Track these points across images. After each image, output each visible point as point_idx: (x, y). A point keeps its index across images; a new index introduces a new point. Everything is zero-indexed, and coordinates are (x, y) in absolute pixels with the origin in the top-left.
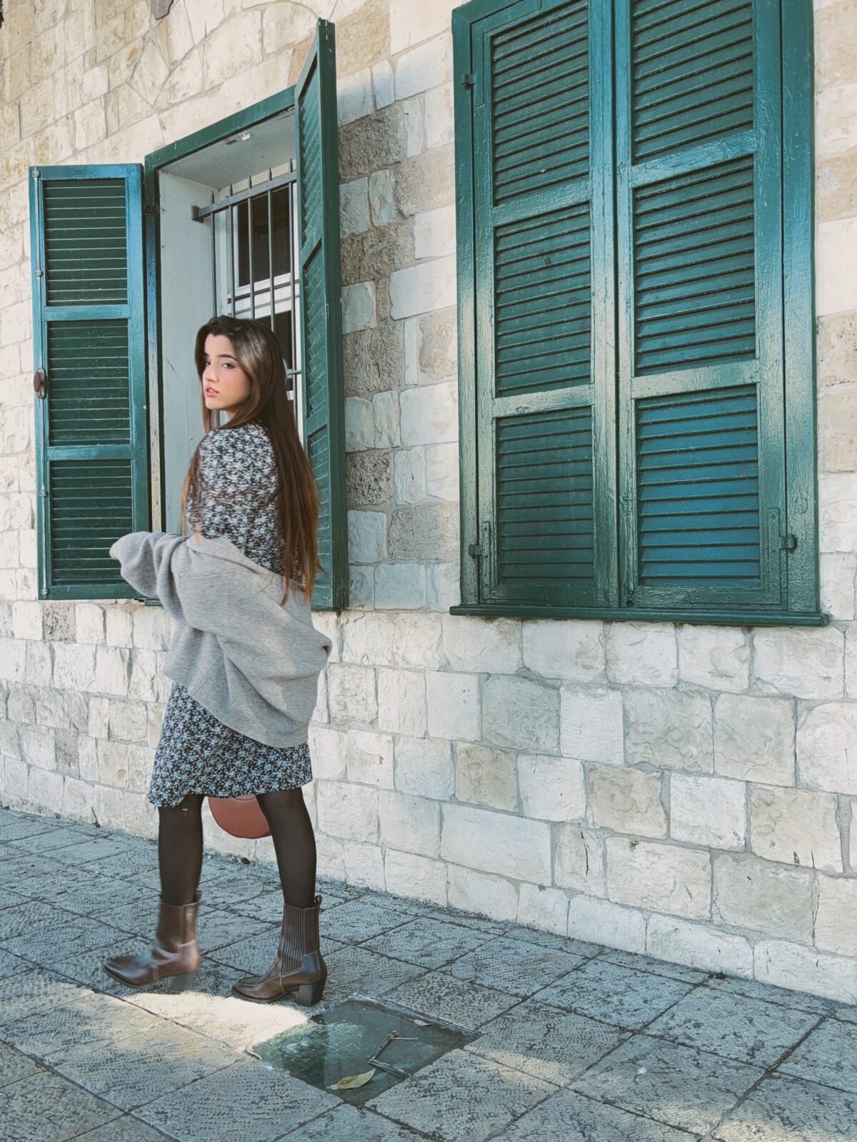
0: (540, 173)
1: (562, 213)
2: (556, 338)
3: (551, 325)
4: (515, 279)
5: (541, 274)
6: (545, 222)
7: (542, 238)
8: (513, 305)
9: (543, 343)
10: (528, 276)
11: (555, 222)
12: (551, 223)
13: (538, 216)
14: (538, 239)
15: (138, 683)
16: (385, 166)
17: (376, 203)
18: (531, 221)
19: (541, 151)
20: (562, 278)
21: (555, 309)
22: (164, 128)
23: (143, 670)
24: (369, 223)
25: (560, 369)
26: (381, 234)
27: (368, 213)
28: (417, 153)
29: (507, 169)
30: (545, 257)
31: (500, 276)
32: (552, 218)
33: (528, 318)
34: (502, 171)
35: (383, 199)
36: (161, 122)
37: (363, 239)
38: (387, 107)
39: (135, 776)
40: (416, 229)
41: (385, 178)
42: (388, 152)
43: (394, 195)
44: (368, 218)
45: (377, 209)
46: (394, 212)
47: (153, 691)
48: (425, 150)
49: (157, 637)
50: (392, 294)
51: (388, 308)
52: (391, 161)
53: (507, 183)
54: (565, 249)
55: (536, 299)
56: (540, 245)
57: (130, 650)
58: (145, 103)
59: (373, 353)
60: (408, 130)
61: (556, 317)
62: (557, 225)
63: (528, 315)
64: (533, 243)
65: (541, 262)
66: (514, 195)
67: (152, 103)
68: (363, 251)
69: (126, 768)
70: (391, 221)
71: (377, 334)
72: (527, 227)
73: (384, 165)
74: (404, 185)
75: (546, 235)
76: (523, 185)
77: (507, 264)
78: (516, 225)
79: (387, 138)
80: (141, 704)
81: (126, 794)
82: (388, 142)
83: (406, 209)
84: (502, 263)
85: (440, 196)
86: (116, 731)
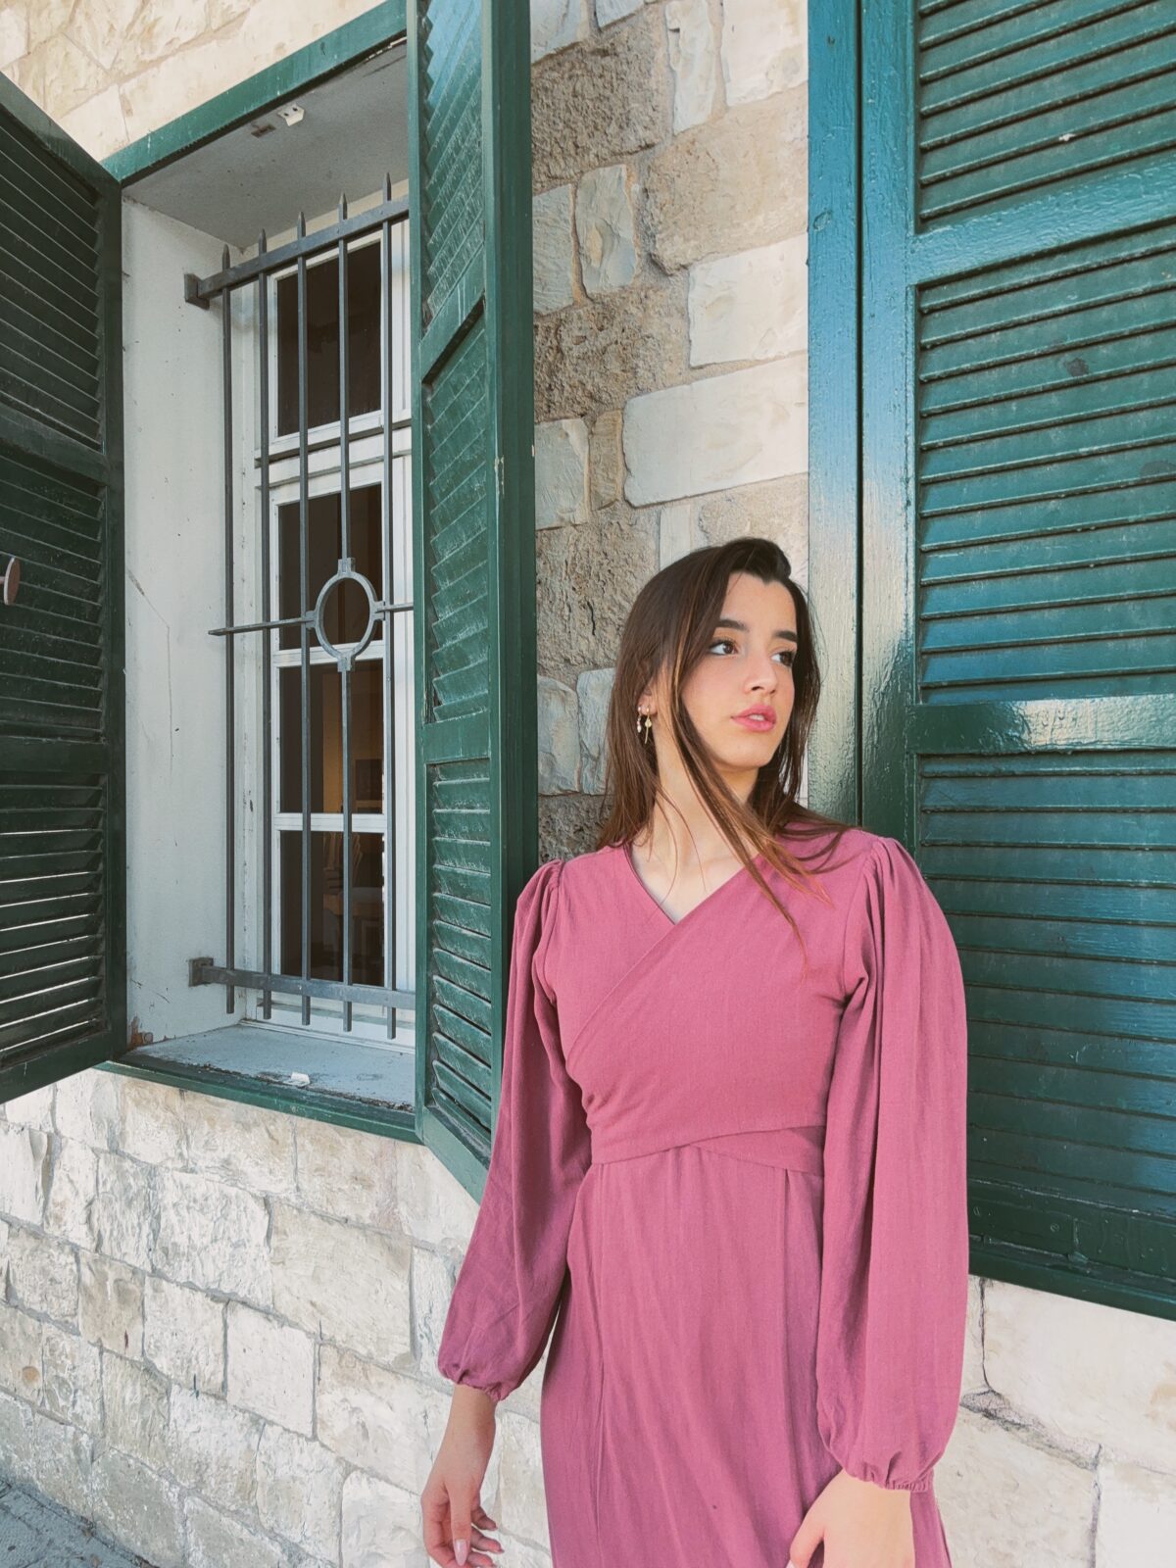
0: (1055, 144)
1: (1126, 243)
2: (1098, 565)
3: (1086, 530)
4: (975, 415)
5: (1054, 399)
6: (1074, 266)
7: (1062, 307)
8: (967, 476)
9: (1057, 578)
10: (1014, 406)
11: (1101, 267)
12: (1088, 270)
13: (1050, 254)
14: (1046, 311)
15: (62, 1205)
16: (618, 155)
17: (593, 243)
18: (1025, 268)
19: (1058, 88)
20: (1123, 412)
21: (1096, 491)
22: (128, 112)
23: (71, 1181)
24: (576, 288)
25: (1111, 644)
26: (606, 312)
27: (573, 266)
28: (700, 119)
29: (955, 140)
30: (1068, 357)
31: (931, 406)
32: (1093, 257)
33: (1010, 511)
34: (941, 145)
35: (609, 233)
36: (123, 99)
37: (560, 323)
38: (624, 19)
39: (54, 1387)
40: (696, 298)
41: (617, 185)
42: (625, 123)
43: (639, 219)
44: (572, 277)
45: (595, 255)
46: (637, 262)
47: (91, 1228)
48: (722, 108)
49: (99, 1123)
50: (630, 447)
51: (619, 480)
52: (632, 143)
53: (955, 175)
54: (1133, 335)
55: (1037, 464)
56: (1053, 326)
57: (49, 1137)
58: (93, 68)
59: (581, 580)
60: (678, 69)
61: (1101, 508)
62: (1105, 274)
63: (1011, 504)
64: (1031, 322)
65: (1056, 371)
66: (974, 204)
67: (108, 67)
68: (559, 350)
69: (38, 1366)
70: (630, 282)
71: (589, 538)
72: (1016, 281)
73: (614, 153)
74: (663, 197)
75: (1074, 301)
76: (1001, 178)
77: (950, 376)
78: (979, 279)
79: (622, 90)
80: (67, 1249)
81: (38, 1417)
82: (625, 100)
83: (670, 251)
84: (937, 373)
85: (760, 218)
86: (22, 1290)
